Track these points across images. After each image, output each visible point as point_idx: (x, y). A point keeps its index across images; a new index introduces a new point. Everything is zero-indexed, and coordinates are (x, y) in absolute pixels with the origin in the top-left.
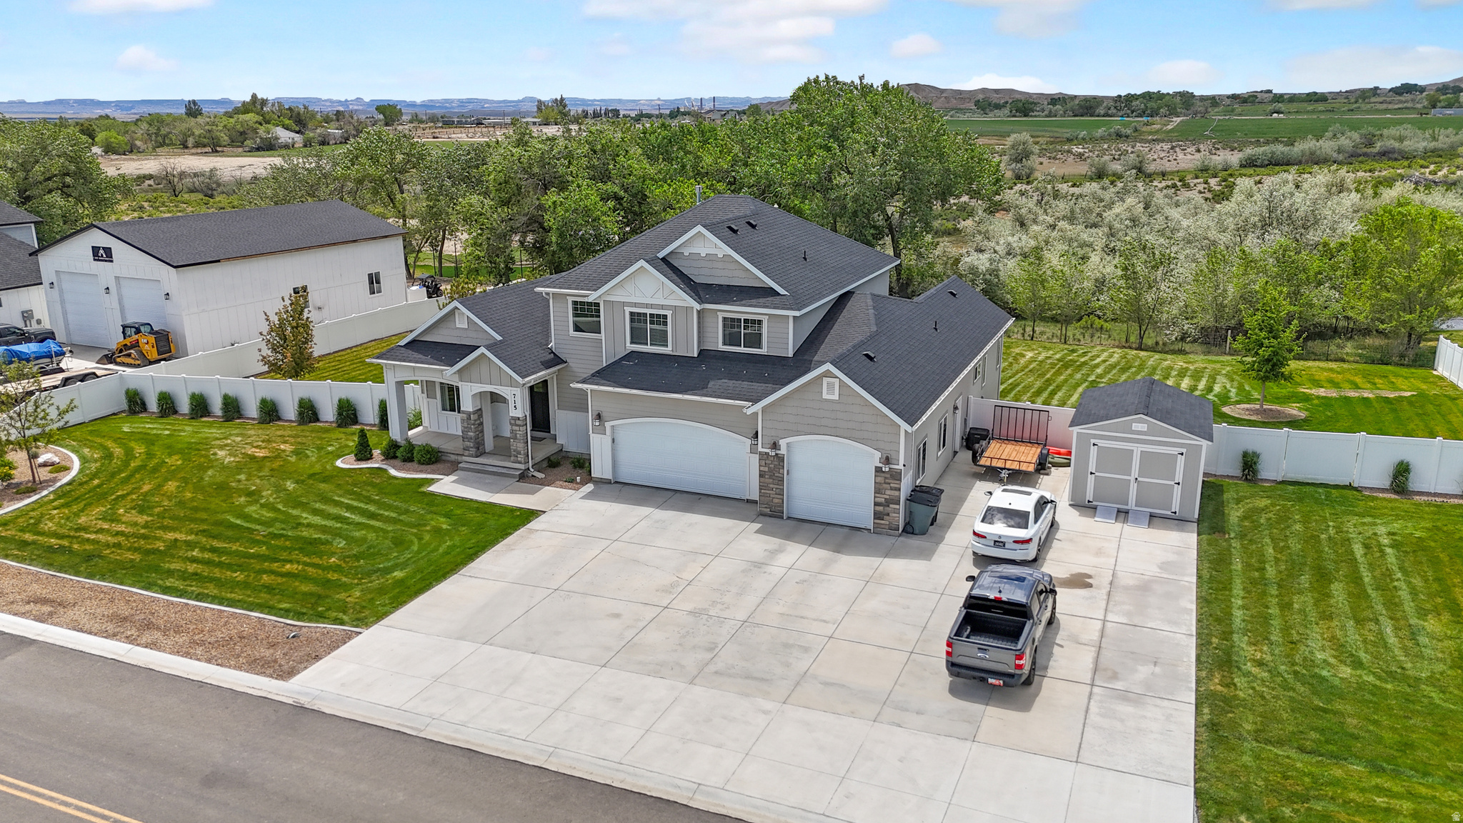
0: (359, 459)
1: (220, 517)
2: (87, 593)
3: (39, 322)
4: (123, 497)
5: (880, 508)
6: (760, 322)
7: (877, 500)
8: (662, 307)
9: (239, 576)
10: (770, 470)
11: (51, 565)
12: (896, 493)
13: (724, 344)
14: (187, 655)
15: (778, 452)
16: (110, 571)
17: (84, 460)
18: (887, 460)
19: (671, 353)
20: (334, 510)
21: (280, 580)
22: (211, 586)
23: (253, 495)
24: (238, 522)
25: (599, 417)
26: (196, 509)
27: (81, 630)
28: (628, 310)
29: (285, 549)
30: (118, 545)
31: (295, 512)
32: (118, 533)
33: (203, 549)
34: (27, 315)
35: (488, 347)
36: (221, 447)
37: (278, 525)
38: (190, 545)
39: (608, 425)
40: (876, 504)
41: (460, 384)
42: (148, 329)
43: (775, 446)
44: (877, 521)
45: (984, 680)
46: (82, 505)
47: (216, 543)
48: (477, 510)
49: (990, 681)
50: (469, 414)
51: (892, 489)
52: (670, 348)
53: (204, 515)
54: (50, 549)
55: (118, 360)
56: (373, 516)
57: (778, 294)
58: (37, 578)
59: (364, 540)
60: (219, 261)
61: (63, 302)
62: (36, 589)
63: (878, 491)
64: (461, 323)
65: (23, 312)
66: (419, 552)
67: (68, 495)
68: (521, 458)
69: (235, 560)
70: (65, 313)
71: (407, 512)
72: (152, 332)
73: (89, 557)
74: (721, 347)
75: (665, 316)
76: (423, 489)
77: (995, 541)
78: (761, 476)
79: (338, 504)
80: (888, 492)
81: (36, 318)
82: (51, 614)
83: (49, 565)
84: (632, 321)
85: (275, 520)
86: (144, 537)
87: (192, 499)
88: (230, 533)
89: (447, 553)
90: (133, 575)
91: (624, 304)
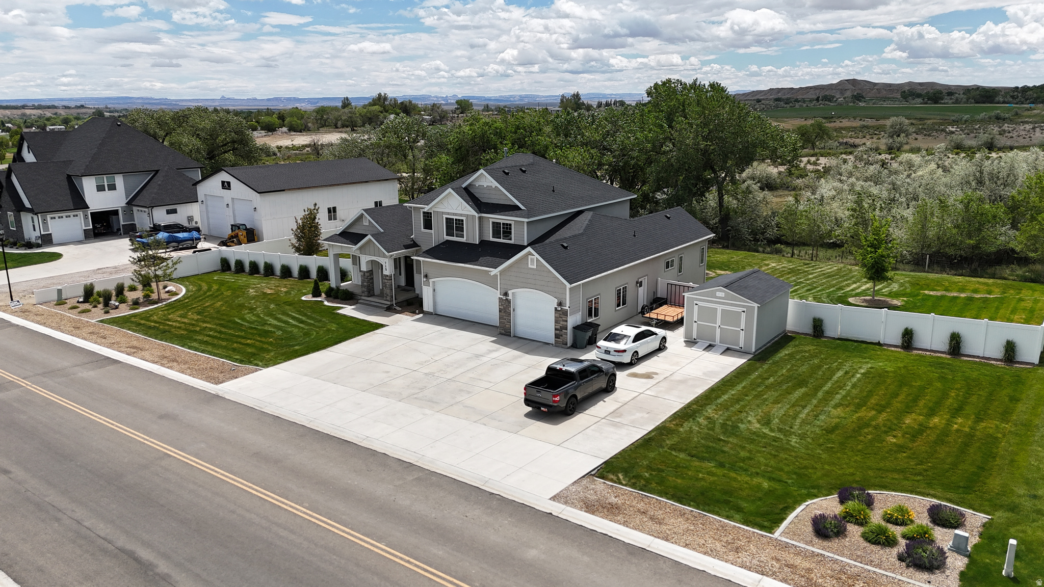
0: (314, 296)
1: (232, 318)
2: (156, 346)
3: (196, 223)
4: (195, 307)
5: (558, 332)
6: (510, 225)
7: (557, 327)
8: (461, 215)
9: (224, 344)
10: (504, 308)
11: (147, 334)
12: (565, 323)
13: (493, 237)
14: (183, 372)
15: (508, 298)
16: (170, 338)
17: (187, 291)
18: (560, 304)
19: (465, 241)
20: (285, 318)
21: (241, 346)
22: (210, 347)
23: (252, 309)
24: (239, 321)
25: (426, 276)
26: (223, 315)
27: (144, 360)
28: (445, 216)
29: (252, 334)
30: (180, 328)
31: (266, 318)
32: (183, 323)
33: (216, 331)
34: (190, 219)
35: (372, 236)
36: (253, 288)
37: (256, 323)
38: (211, 329)
39: (431, 281)
40: (556, 329)
41: (360, 255)
42: (244, 227)
43: (506, 294)
44: (556, 339)
45: (539, 408)
46: (174, 310)
47: (223, 330)
48: (355, 323)
49: (542, 409)
50: (364, 272)
51: (563, 321)
52: (465, 239)
53: (225, 317)
54: (150, 327)
55: (228, 244)
56: (302, 322)
57: (521, 209)
58: (138, 339)
59: (291, 332)
60: (284, 190)
61: (207, 212)
62: (135, 343)
63: (556, 322)
64: (366, 223)
65: (188, 217)
66: (313, 339)
67: (172, 306)
68: (388, 298)
69: (227, 337)
70: (208, 218)
71: (320, 321)
72: (246, 229)
73: (164, 332)
74: (492, 239)
75: (462, 220)
76: (335, 312)
77: (605, 351)
78: (500, 311)
79: (288, 315)
80: (561, 323)
81: (195, 220)
82: (134, 352)
83: (146, 334)
84: (447, 222)
85: (256, 321)
86: (193, 325)
87: (224, 310)
88: (232, 326)
89: (326, 340)
90: (180, 340)
91: (443, 213)
